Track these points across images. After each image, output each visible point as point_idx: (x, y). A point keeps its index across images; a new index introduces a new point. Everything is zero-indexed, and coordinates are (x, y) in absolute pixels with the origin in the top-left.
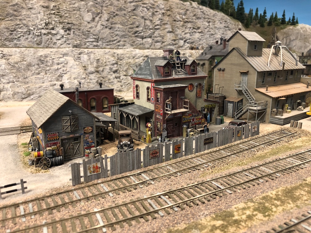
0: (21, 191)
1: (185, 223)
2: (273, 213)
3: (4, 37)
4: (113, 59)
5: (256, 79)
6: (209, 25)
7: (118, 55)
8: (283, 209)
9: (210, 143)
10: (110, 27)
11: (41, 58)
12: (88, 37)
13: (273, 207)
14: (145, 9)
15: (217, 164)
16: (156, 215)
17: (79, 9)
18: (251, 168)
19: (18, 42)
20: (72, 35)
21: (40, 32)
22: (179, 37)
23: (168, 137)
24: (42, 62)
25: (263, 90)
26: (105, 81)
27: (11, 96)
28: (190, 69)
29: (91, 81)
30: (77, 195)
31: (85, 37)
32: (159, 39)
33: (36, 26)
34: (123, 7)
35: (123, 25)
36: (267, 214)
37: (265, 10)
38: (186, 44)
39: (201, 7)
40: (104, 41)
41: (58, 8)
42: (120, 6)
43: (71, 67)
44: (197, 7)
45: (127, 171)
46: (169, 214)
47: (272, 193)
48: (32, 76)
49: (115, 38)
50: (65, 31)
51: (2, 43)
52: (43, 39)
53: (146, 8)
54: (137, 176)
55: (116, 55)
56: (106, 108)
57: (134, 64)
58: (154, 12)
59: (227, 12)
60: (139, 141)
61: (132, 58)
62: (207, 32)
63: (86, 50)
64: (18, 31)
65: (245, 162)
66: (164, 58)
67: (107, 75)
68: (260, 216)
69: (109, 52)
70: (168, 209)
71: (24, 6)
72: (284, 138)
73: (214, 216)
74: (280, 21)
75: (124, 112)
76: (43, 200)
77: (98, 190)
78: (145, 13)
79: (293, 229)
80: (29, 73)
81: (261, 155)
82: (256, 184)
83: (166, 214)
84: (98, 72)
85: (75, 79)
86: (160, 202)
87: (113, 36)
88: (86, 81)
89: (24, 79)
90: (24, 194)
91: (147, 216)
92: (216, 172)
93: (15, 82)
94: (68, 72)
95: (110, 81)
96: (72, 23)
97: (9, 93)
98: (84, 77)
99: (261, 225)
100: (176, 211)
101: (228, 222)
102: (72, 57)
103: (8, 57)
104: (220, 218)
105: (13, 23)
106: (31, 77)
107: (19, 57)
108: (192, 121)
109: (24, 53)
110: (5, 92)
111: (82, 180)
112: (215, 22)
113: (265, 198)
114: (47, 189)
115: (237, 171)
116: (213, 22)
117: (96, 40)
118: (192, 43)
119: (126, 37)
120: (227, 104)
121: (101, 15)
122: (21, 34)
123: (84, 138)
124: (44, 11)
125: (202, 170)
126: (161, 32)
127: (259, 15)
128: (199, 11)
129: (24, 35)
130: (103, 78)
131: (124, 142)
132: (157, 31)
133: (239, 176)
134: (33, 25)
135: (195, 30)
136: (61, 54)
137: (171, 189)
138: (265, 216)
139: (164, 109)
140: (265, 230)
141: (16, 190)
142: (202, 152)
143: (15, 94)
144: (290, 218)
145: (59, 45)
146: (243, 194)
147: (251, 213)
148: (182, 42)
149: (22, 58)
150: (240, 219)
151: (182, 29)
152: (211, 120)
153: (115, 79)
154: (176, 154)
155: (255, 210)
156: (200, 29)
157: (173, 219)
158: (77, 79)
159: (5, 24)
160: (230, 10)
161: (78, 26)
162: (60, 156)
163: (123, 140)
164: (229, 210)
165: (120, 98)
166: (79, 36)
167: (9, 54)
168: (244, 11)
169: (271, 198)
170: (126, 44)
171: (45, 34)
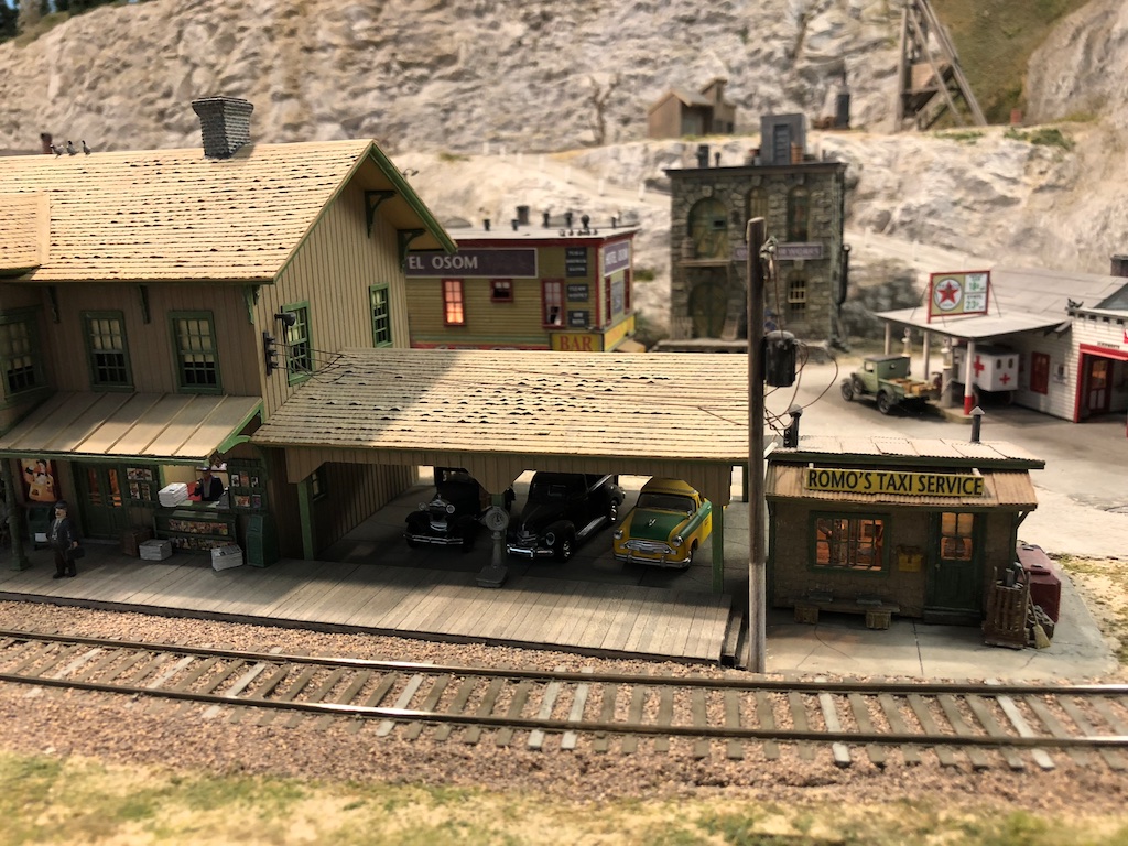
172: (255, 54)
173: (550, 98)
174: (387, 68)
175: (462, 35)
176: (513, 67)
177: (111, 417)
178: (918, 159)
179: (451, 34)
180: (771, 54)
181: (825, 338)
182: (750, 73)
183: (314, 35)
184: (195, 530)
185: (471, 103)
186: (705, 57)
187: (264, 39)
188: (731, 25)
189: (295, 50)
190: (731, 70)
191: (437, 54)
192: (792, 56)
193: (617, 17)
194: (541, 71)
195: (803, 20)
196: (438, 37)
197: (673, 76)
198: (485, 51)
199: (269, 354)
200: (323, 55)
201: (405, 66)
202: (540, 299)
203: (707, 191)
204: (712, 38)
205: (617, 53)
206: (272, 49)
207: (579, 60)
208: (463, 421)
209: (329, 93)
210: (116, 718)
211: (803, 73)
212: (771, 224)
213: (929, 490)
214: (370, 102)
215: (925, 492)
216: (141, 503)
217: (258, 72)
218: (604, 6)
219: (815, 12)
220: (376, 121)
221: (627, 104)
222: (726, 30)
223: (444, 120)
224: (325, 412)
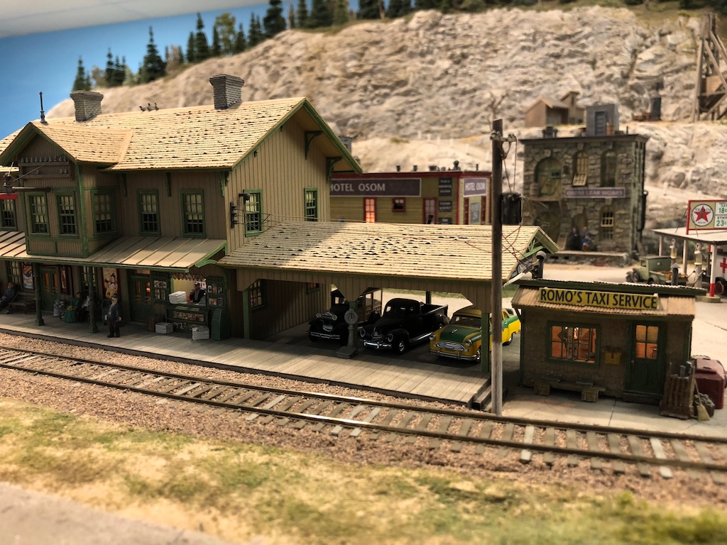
172: (290, 82)
173: (464, 106)
174: (365, 88)
175: (411, 68)
176: (442, 87)
177: (145, 248)
178: (707, 139)
179: (405, 68)
180: (611, 76)
181: (626, 251)
182: (596, 88)
183: (324, 70)
184: (186, 318)
185: (415, 109)
186: (566, 79)
187: (296, 74)
188: (585, 58)
189: (312, 79)
190: (583, 87)
191: (396, 80)
192: (626, 77)
193: (509, 55)
194: (459, 89)
195: (635, 53)
196: (397, 70)
197: (544, 91)
198: (425, 78)
199: (233, 215)
200: (327, 82)
201: (376, 87)
202: (421, 210)
203: (548, 154)
204: (571, 67)
205: (508, 77)
206: (299, 79)
207: (483, 82)
208: (336, 257)
209: (329, 104)
210: (112, 399)
211: (632, 88)
212: (590, 175)
213: (620, 305)
214: (354, 109)
215: (618, 306)
216: (160, 302)
217: (291, 93)
218: (502, 48)
219: (644, 48)
220: (356, 121)
221: (513, 109)
222: (581, 62)
223: (397, 120)
224: (262, 251)
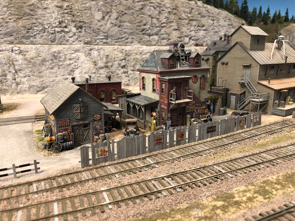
0: (34, 171)
1: (187, 203)
2: (273, 196)
3: (21, 35)
4: (121, 55)
5: (258, 72)
6: (213, 23)
7: (126, 51)
8: (284, 192)
9: (212, 131)
10: (119, 26)
11: (55, 54)
12: (98, 34)
13: (273, 190)
14: (152, 8)
15: (219, 151)
16: (159, 195)
17: (90, 8)
18: (252, 154)
19: (34, 40)
20: (83, 33)
21: (54, 30)
22: (185, 34)
23: (172, 126)
24: (55, 57)
25: (265, 83)
26: (114, 76)
27: (27, 89)
28: (194, 61)
29: (101, 76)
30: (85, 176)
31: (96, 35)
32: (165, 36)
33: (51, 24)
34: (132, 7)
35: (131, 24)
36: (267, 196)
37: (268, 8)
38: (191, 41)
39: (205, 5)
40: (113, 39)
41: (71, 7)
42: (129, 5)
43: (82, 62)
44: (202, 6)
45: (132, 156)
46: (172, 194)
47: (273, 178)
48: (46, 70)
49: (124, 36)
50: (77, 29)
51: (20, 40)
52: (57, 36)
53: (153, 6)
54: (142, 160)
55: (124, 51)
56: (114, 100)
57: (141, 60)
58: (160, 10)
59: (231, 10)
60: (145, 129)
61: (139, 54)
62: (212, 29)
63: (96, 47)
64: (34, 30)
65: (246, 149)
66: (170, 51)
67: (115, 70)
68: (260, 198)
69: (118, 48)
70: (171, 190)
71: (40, 6)
72: (286, 128)
73: (215, 197)
74: (284, 18)
75: (131, 102)
76: (54, 179)
77: (106, 172)
78: (152, 12)
79: (292, 210)
80: (44, 68)
81: (262, 143)
82: (257, 169)
83: (169, 194)
84: (107, 67)
85: (85, 73)
86: (164, 183)
87: (122, 34)
88: (97, 76)
89: (39, 73)
90: (37, 174)
91: (151, 196)
92: (218, 157)
93: (31, 76)
94: (79, 67)
95: (118, 76)
96: (83, 22)
97: (25, 86)
98: (95, 71)
99: (261, 206)
100: (178, 192)
101: (229, 203)
102: (83, 53)
103: (25, 53)
104: (221, 199)
105: (29, 22)
106: (45, 72)
107: (35, 53)
108: (195, 111)
109: (39, 49)
110: (22, 85)
111: (91, 162)
112: (219, 20)
113: (266, 182)
114: (58, 170)
115: (239, 157)
116: (217, 20)
117: (106, 37)
118: (197, 40)
119: (134, 35)
120: (230, 96)
121: (111, 14)
122: (37, 32)
123: (93, 125)
124: (58, 11)
125: (204, 155)
126: (167, 30)
127: (263, 13)
128: (204, 9)
129: (40, 33)
130: (112, 72)
131: (130, 129)
132: (164, 28)
133: (241, 162)
134: (48, 24)
135: (200, 28)
136: (73, 50)
137: (174, 172)
138: (265, 199)
139: (168, 99)
140: (265, 211)
141: (30, 170)
142: (205, 140)
143: (31, 87)
144: (290, 200)
145: (71, 42)
146: (244, 178)
147: (251, 196)
148: (187, 40)
149: (38, 54)
150: (241, 200)
151: (187, 27)
152: (214, 111)
153: (123, 74)
154: (179, 141)
155: (255, 192)
156: (205, 27)
157: (176, 199)
158: (87, 73)
159: (22, 23)
160: (234, 9)
161: (89, 24)
162: (71, 141)
163: (129, 127)
164: (229, 192)
165: (127, 91)
166: (90, 33)
167: (26, 50)
168: (248, 10)
169: (272, 182)
170: (133, 41)
171: (58, 32)
